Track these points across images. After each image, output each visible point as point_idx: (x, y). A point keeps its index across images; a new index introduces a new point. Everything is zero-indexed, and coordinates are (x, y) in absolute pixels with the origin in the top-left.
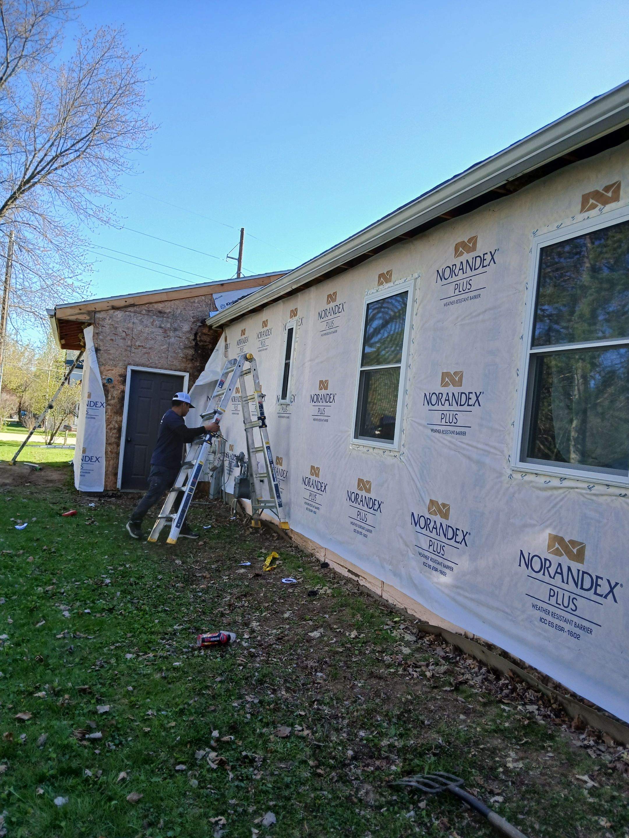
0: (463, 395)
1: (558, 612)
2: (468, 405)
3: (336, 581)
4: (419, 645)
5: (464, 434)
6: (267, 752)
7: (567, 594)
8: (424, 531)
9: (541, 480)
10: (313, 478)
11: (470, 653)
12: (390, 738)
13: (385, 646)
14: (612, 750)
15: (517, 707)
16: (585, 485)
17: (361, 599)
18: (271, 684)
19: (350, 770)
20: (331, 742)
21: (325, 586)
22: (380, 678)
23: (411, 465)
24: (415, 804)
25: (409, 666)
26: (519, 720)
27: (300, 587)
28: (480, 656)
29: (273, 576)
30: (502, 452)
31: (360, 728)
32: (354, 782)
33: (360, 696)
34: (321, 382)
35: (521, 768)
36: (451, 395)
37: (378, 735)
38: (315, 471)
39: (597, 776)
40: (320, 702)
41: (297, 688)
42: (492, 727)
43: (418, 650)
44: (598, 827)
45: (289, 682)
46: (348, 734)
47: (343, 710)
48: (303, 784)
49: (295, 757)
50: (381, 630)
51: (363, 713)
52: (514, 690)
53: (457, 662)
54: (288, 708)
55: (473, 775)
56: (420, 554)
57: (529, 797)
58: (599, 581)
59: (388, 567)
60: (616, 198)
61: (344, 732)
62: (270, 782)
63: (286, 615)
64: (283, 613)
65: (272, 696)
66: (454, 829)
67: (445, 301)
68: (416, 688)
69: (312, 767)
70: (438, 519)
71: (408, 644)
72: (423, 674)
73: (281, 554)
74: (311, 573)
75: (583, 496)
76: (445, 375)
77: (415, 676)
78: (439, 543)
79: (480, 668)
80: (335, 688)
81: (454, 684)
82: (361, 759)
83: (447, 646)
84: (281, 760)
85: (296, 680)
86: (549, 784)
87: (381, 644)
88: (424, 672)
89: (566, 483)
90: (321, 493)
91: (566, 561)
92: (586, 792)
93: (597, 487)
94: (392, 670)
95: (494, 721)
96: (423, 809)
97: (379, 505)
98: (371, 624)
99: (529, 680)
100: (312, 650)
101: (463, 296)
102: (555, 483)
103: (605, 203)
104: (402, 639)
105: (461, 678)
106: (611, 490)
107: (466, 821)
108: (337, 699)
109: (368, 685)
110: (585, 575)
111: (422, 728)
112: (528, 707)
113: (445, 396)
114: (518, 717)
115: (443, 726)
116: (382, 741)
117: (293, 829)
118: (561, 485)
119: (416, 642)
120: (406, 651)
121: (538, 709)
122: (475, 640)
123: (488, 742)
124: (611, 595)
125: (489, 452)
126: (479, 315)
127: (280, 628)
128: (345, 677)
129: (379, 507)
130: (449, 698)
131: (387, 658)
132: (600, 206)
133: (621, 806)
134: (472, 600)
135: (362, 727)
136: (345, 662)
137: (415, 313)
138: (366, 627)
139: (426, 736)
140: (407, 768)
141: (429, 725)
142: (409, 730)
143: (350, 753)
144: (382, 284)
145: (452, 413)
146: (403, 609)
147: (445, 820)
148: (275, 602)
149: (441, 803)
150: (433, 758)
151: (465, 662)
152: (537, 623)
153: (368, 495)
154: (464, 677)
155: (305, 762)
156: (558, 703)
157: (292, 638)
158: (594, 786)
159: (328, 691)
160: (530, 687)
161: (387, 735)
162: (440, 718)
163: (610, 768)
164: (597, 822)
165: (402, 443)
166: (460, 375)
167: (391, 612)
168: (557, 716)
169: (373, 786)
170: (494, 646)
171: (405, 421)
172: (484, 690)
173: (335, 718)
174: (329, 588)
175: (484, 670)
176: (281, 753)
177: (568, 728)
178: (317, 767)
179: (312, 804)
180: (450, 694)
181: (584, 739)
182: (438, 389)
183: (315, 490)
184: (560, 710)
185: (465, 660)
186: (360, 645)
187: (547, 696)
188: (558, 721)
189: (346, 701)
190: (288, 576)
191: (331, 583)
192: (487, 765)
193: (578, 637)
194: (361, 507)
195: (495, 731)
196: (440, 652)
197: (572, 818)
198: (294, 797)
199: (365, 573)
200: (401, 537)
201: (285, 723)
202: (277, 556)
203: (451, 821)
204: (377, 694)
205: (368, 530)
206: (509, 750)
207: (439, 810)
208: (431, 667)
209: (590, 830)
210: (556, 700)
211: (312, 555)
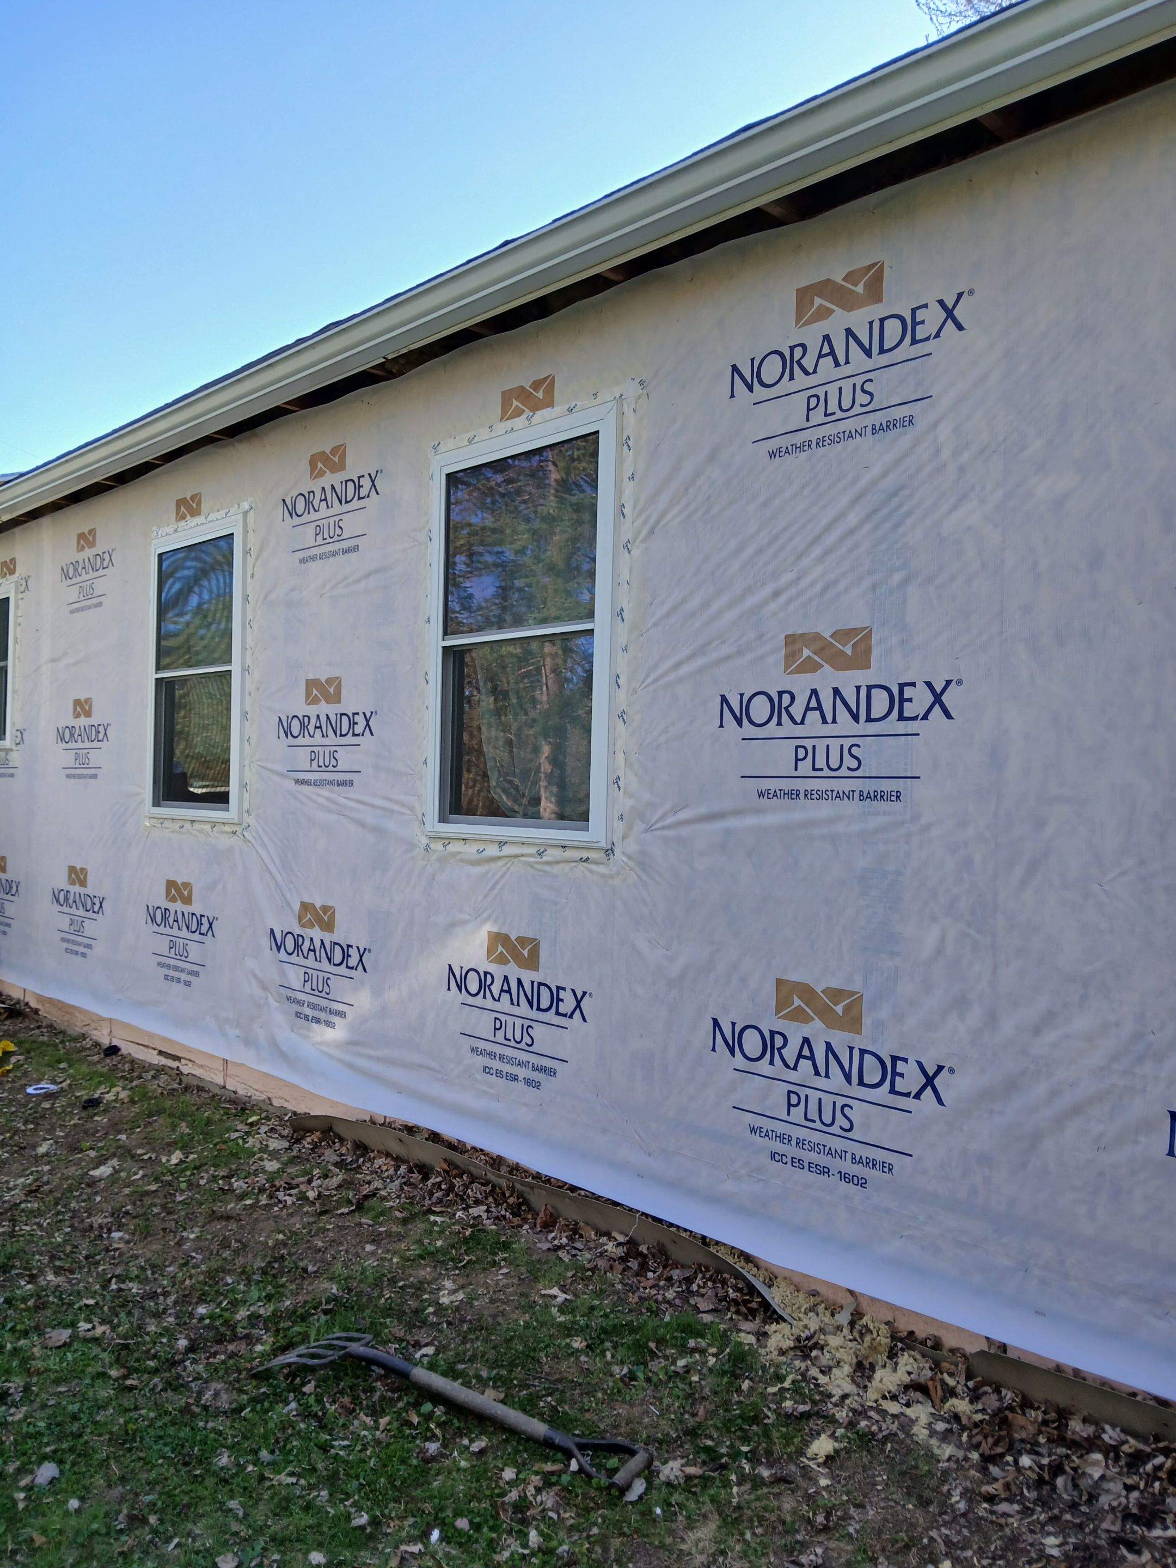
0: (345, 719)
1: (509, 1052)
2: (354, 735)
3: (135, 1074)
4: (295, 1153)
5: (351, 783)
6: (30, 1374)
7: (519, 1022)
8: (294, 958)
9: (470, 850)
10: (76, 889)
11: (382, 1148)
12: (250, 1305)
13: (234, 1167)
14: (592, 1245)
15: (455, 1214)
16: (533, 850)
17: (187, 1097)
18: (26, 1269)
19: (185, 1368)
20: (148, 1334)
21: (115, 1086)
22: (228, 1218)
23: (264, 845)
24: (297, 1390)
25: (278, 1190)
26: (459, 1232)
27: (65, 1096)
28: (396, 1149)
29: (8, 1086)
30: (412, 809)
31: (197, 1303)
32: (193, 1385)
33: (194, 1254)
34: (77, 702)
35: (462, 1300)
36: (323, 719)
37: (229, 1306)
38: (78, 875)
39: (571, 1284)
40: (121, 1279)
41: (75, 1265)
42: (417, 1252)
43: (293, 1161)
44: (569, 1351)
45: (60, 1259)
46: (177, 1317)
47: (165, 1282)
48: (104, 1407)
49: (83, 1371)
50: (225, 1142)
51: (201, 1278)
52: (451, 1188)
53: (359, 1167)
54: (61, 1299)
55: (387, 1327)
56: (288, 999)
57: (473, 1337)
58: (561, 992)
59: (233, 1032)
60: (549, 402)
61: (170, 1314)
62: (42, 1419)
63: (42, 1150)
64: (34, 1147)
65: (29, 1286)
66: (361, 1409)
67: (300, 555)
68: (293, 1220)
69: (116, 1380)
70: (316, 934)
71: (274, 1155)
72: (303, 1197)
73: (19, 1044)
74: (84, 1068)
75: (532, 867)
76: (311, 684)
77: (289, 1202)
78: (321, 975)
79: (397, 1168)
80: (146, 1251)
81: (354, 1201)
82: (202, 1348)
83: (342, 1145)
84: (57, 1382)
85: (72, 1252)
86: (503, 1313)
87: (226, 1165)
88: (305, 1193)
89: (508, 850)
90: (94, 916)
91: (514, 971)
92: (554, 1311)
93: (549, 851)
94: (249, 1202)
95: (420, 1242)
96: (310, 1394)
97: (211, 924)
98: (207, 1135)
99: (472, 1169)
100: (98, 1199)
101: (330, 548)
102: (492, 850)
103: (535, 408)
104: (264, 1149)
105: (366, 1190)
106: (569, 854)
107: (378, 1393)
108: (154, 1267)
109: (208, 1233)
110: (542, 988)
111: (303, 1278)
112: (471, 1211)
113: (313, 721)
114: (457, 1228)
115: (338, 1268)
116: (236, 1314)
117: (92, 1477)
118: (502, 854)
119: (290, 1148)
120: (272, 1166)
121: (488, 1211)
122: (388, 1125)
123: (410, 1275)
124: (578, 1012)
125: (393, 811)
126: (359, 581)
127: (32, 1173)
128: (164, 1230)
129: (211, 927)
130: (348, 1224)
131: (238, 1184)
132: (528, 413)
133: (601, 1316)
134: (379, 1059)
135: (202, 1300)
136: (164, 1207)
137: (249, 575)
138: (199, 1142)
139: (310, 1288)
140: (282, 1342)
141: (315, 1272)
142: (283, 1286)
143: (183, 1343)
144: (183, 517)
145: (327, 749)
146: (264, 1101)
147: (346, 1400)
148: (16, 1131)
149: (338, 1379)
150: (323, 1318)
151: (373, 1163)
152: (480, 1076)
153: (187, 909)
154: (372, 1187)
155: (103, 1375)
156: (515, 1195)
157: (59, 1186)
158: (566, 1299)
159: (136, 1257)
160: (473, 1178)
161: (245, 1302)
162: (334, 1258)
163: (589, 1270)
164: (568, 1345)
165: (246, 807)
166: (336, 682)
167: (243, 1109)
168: (514, 1214)
169: (226, 1383)
170: (418, 1128)
171: (247, 768)
172: (403, 1200)
173: (152, 1298)
174: (124, 1089)
175: (403, 1169)
176: (56, 1371)
177: (531, 1228)
178: (125, 1377)
179: (122, 1433)
180: (349, 1218)
181: (554, 1238)
182: (302, 709)
183: (81, 912)
184: (520, 1204)
185: (371, 1160)
186: (188, 1173)
187: (500, 1188)
188: (516, 1221)
189: (169, 1266)
190: (39, 1081)
191: (127, 1079)
192: (410, 1308)
193: (537, 1085)
194: (175, 931)
195: (421, 1257)
196: (330, 1156)
197: (534, 1350)
198: (88, 1430)
199: (191, 1050)
200: (255, 976)
201: (60, 1323)
202: (12, 1048)
203: (355, 1399)
204: (225, 1244)
205: (191, 973)
206: (444, 1280)
207: (336, 1390)
208: (315, 1183)
209: (558, 1358)
210: (513, 1189)
211: (84, 1036)
